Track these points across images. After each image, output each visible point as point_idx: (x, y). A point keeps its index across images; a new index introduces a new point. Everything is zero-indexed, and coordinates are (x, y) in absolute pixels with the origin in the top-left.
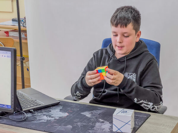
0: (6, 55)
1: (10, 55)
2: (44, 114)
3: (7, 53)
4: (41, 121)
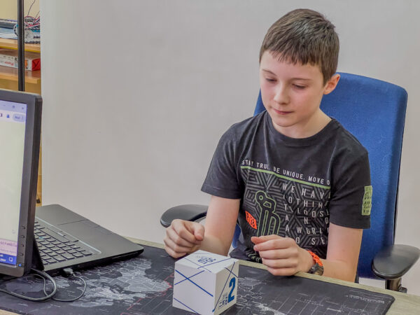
2: (103, 283)
3: (14, 107)
4: (97, 304)
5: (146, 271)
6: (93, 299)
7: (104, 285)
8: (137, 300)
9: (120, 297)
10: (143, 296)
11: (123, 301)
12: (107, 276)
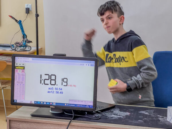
0: (90, 64)
1: (94, 64)
2: (110, 114)
4: (114, 118)
5: (119, 110)
6: (112, 117)
7: (111, 114)
8: (124, 117)
9: (119, 116)
10: (125, 116)
11: (120, 117)
12: (109, 112)
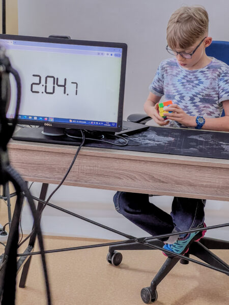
0: (113, 53)
1: (121, 54)
2: (143, 139)
3: (114, 50)
4: (150, 145)
5: (156, 134)
6: (147, 144)
8: (165, 143)
10: (167, 142)
11: (160, 144)
12: (140, 136)
